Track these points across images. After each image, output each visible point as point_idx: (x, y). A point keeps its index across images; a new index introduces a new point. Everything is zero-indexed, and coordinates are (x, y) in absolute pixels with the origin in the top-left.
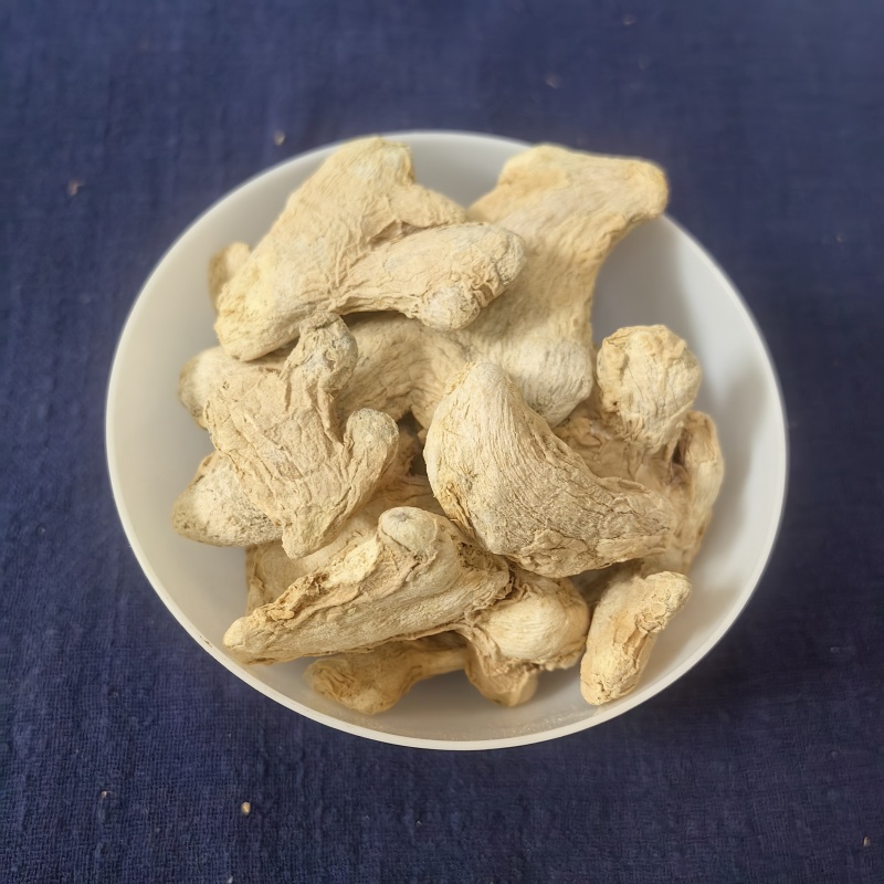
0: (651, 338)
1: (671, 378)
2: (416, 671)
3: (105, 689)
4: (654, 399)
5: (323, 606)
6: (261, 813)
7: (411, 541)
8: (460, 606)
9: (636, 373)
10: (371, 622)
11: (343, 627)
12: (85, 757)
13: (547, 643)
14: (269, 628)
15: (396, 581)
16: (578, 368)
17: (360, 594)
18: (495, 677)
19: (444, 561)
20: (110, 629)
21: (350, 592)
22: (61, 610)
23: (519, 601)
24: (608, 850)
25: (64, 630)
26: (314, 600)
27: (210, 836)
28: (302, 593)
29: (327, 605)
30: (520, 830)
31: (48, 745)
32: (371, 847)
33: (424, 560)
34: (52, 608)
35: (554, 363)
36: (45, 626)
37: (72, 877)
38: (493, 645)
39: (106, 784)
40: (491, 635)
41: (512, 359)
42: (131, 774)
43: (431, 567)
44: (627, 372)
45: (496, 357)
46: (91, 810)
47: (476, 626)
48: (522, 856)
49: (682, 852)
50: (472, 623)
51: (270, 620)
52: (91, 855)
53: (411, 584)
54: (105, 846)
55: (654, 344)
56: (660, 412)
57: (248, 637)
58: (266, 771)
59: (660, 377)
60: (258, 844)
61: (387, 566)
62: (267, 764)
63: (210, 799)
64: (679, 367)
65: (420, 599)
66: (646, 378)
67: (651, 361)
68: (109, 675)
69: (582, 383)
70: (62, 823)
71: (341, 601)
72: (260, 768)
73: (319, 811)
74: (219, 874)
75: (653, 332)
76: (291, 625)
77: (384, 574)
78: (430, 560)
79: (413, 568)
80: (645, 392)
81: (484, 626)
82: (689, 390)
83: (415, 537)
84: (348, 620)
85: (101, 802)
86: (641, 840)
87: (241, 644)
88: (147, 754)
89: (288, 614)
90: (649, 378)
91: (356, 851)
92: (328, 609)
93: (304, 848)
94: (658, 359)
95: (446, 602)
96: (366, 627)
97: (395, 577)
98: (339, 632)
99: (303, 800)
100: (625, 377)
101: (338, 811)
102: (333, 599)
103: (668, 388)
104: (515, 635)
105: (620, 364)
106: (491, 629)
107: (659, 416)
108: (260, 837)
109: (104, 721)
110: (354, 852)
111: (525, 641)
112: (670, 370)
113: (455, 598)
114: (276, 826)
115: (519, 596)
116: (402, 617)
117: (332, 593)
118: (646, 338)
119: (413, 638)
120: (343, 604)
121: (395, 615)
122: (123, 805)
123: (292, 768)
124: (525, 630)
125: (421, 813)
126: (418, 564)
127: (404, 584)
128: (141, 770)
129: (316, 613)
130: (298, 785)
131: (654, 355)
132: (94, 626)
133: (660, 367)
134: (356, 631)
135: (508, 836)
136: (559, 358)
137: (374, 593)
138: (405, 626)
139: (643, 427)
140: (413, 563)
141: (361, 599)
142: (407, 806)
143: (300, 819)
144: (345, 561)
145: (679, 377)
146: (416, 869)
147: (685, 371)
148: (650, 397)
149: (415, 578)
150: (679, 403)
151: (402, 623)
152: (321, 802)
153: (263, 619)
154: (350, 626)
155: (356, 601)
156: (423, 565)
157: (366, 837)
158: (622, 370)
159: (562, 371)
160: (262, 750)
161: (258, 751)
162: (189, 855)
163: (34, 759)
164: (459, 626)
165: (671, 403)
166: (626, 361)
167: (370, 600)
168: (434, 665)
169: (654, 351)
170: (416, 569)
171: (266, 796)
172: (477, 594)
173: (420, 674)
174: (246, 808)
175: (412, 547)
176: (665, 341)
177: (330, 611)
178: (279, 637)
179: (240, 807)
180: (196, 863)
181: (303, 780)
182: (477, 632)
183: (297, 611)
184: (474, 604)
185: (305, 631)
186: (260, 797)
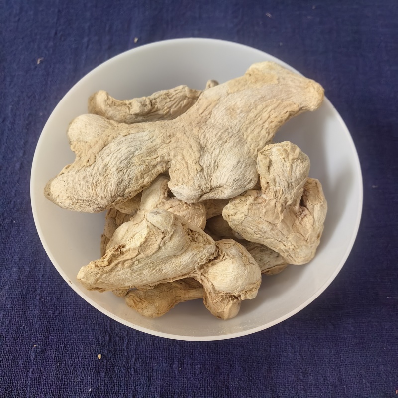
0: (282, 150)
1: (294, 169)
2: (178, 298)
3: (38, 297)
4: (286, 180)
5: (123, 259)
6: (107, 359)
7: (160, 224)
8: (191, 262)
9: (276, 168)
10: (148, 270)
11: (133, 271)
12: (27, 328)
13: (237, 282)
14: (96, 270)
15: (156, 246)
16: (251, 172)
17: (139, 254)
18: (216, 303)
19: (177, 235)
20: (42, 269)
21: (135, 253)
22: (20, 259)
23: (221, 261)
24: (270, 388)
25: (21, 268)
26: (118, 257)
27: (82, 368)
28: (112, 253)
29: (124, 259)
30: (228, 375)
31: (10, 322)
32: (157, 378)
33: (167, 234)
34: (16, 258)
35: (240, 168)
36: (12, 266)
37: (18, 383)
38: (211, 284)
39: (36, 341)
40: (210, 279)
41: (222, 159)
42: (48, 337)
43: (171, 238)
44: (271, 168)
45: (215, 157)
46: (28, 353)
47: (202, 274)
48: (228, 387)
49: (305, 391)
50: (200, 273)
51: (96, 266)
52: (27, 373)
53: (163, 247)
54: (33, 371)
55: (284, 153)
56: (290, 185)
57: (86, 274)
58: (110, 340)
59: (288, 169)
60: (104, 374)
61: (151, 239)
62: (110, 336)
63: (83, 351)
64: (298, 163)
65: (170, 257)
66: (281, 170)
67: (283, 161)
68: (40, 291)
69: (251, 180)
70: (15, 358)
71: (130, 257)
72: (107, 338)
73: (133, 360)
74: (85, 386)
75: (282, 146)
76: (107, 269)
77: (150, 243)
78: (170, 234)
79: (163, 239)
80: (281, 176)
81: (206, 275)
82: (304, 173)
83: (162, 222)
84: (135, 267)
85: (33, 350)
86: (286, 384)
87: (83, 278)
88: (55, 329)
89: (106, 263)
90: (283, 170)
91: (150, 380)
92: (125, 261)
93: (125, 377)
94: (286, 160)
95: (184, 260)
96: (145, 272)
97: (155, 245)
98: (132, 274)
99: (126, 354)
100: (271, 170)
101: (143, 360)
102: (127, 256)
103: (293, 173)
104: (221, 278)
105: (267, 165)
106: (210, 276)
107: (290, 187)
108: (105, 370)
109: (37, 312)
110: (149, 380)
111: (225, 281)
112: (293, 165)
113: (188, 257)
114: (113, 366)
115: (221, 258)
116: (163, 268)
117: (126, 254)
118: (279, 150)
119: (172, 281)
120: (132, 259)
121: (160, 266)
122: (44, 351)
123: (122, 339)
124: (225, 275)
125: (181, 364)
126: (165, 237)
127: (160, 248)
128: (52, 336)
129: (119, 263)
130: (124, 347)
131: (284, 158)
132: (35, 267)
133: (288, 164)
134: (141, 274)
135: (222, 378)
136: (244, 165)
137: (146, 253)
138: (166, 273)
139: (283, 193)
140: (162, 236)
141: (140, 256)
142: (175, 360)
143: (124, 363)
144: (133, 239)
145: (298, 167)
146: (177, 390)
147: (301, 164)
148: (284, 179)
149: (164, 244)
150: (299, 180)
151: (164, 271)
152: (135, 356)
153: (94, 266)
154: (137, 271)
155: (138, 257)
156: (167, 237)
157: (155, 374)
158: (269, 167)
159: (243, 172)
160: (109, 330)
161: (107, 330)
162: (72, 377)
163: (4, 328)
164: (194, 275)
165: (295, 181)
166: (270, 162)
167: (144, 257)
168: (187, 296)
169: (284, 156)
170: (164, 239)
171: (109, 351)
172: (198, 255)
173: (180, 300)
174: (99, 356)
175: (161, 228)
176: (289, 151)
177: (126, 262)
178: (102, 275)
179: (97, 356)
180: (75, 381)
181: (127, 345)
182: (203, 278)
183: (110, 262)
184: (198, 261)
185: (115, 273)
186: (106, 352)
